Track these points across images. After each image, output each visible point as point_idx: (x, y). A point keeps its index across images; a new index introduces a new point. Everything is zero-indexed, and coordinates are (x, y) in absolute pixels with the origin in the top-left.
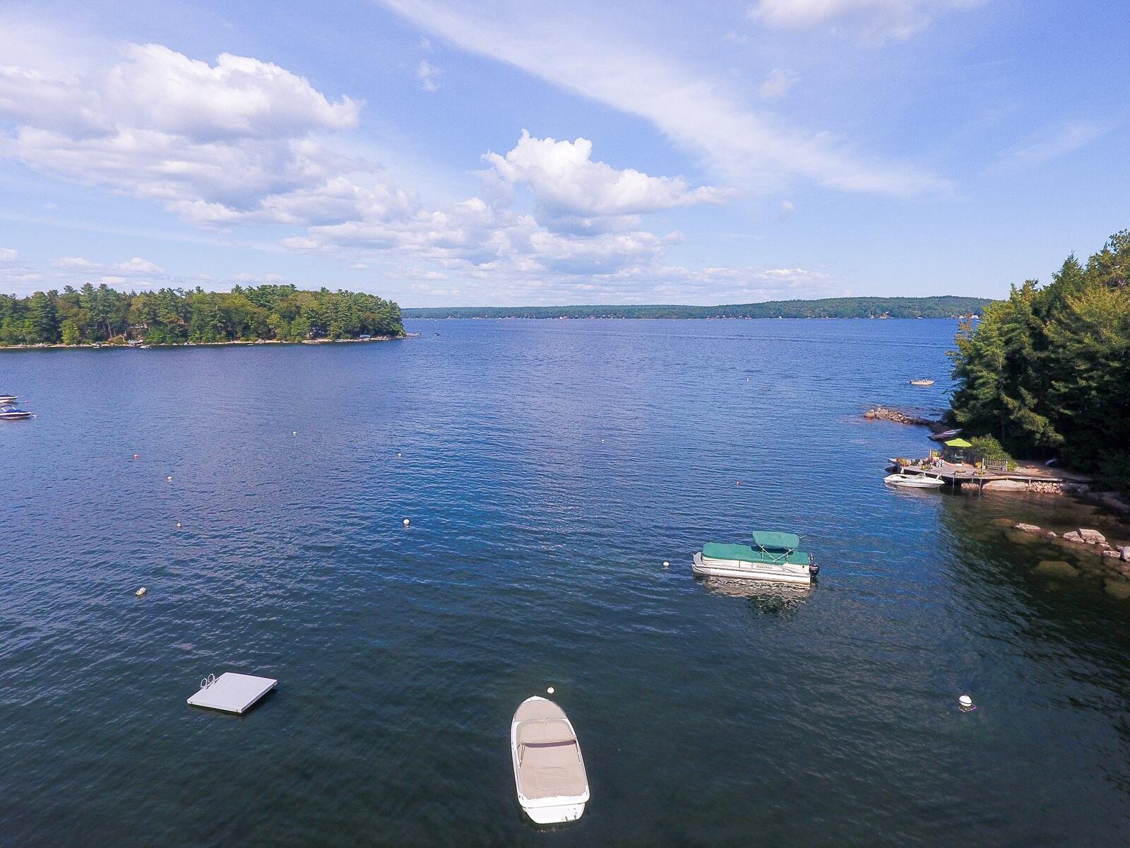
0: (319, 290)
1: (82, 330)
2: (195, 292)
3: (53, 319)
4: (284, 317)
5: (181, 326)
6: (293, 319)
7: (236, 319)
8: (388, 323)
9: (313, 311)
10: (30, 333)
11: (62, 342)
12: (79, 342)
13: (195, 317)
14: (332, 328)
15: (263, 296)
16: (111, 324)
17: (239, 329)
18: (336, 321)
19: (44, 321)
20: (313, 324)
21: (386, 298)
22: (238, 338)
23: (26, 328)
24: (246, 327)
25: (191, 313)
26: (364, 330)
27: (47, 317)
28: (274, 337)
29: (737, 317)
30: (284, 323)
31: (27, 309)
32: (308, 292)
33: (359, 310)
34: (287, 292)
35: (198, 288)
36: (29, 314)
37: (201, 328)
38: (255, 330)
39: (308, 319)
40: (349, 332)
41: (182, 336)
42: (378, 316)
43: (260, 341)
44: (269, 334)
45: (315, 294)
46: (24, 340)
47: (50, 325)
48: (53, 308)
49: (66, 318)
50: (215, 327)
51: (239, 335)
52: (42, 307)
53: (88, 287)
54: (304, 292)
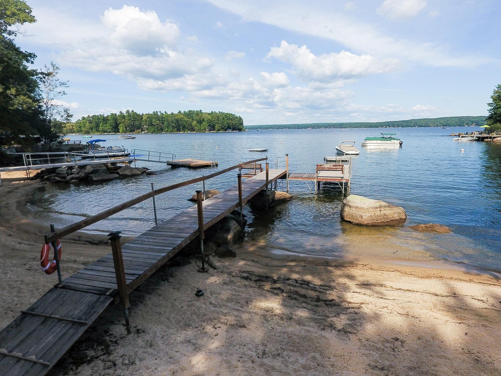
0: (210, 112)
1: (126, 127)
2: (164, 113)
3: (116, 123)
4: (198, 122)
5: (161, 126)
6: (202, 123)
7: (181, 123)
8: (238, 125)
9: (209, 120)
10: (109, 129)
11: (119, 132)
12: (125, 133)
13: (166, 123)
14: (216, 127)
15: (190, 114)
16: (136, 125)
17: (181, 127)
18: (218, 124)
19: (114, 124)
20: (209, 126)
21: (237, 115)
22: (181, 131)
23: (108, 127)
24: (184, 127)
25: (164, 121)
26: (229, 128)
27: (114, 123)
28: (194, 130)
29: (394, 127)
30: (198, 125)
31: (108, 120)
32: (207, 113)
33: (227, 120)
34: (199, 113)
35: (165, 112)
36: (108, 122)
37: (168, 127)
38: (187, 128)
39: (208, 123)
40: (223, 128)
41: (161, 130)
42: (234, 122)
43: (189, 132)
44: (193, 130)
45: (209, 114)
46: (107, 132)
47: (115, 126)
48: (116, 120)
49: (121, 123)
50: (173, 126)
51: (181, 130)
52: (113, 119)
53: (128, 112)
54: (205, 113)
